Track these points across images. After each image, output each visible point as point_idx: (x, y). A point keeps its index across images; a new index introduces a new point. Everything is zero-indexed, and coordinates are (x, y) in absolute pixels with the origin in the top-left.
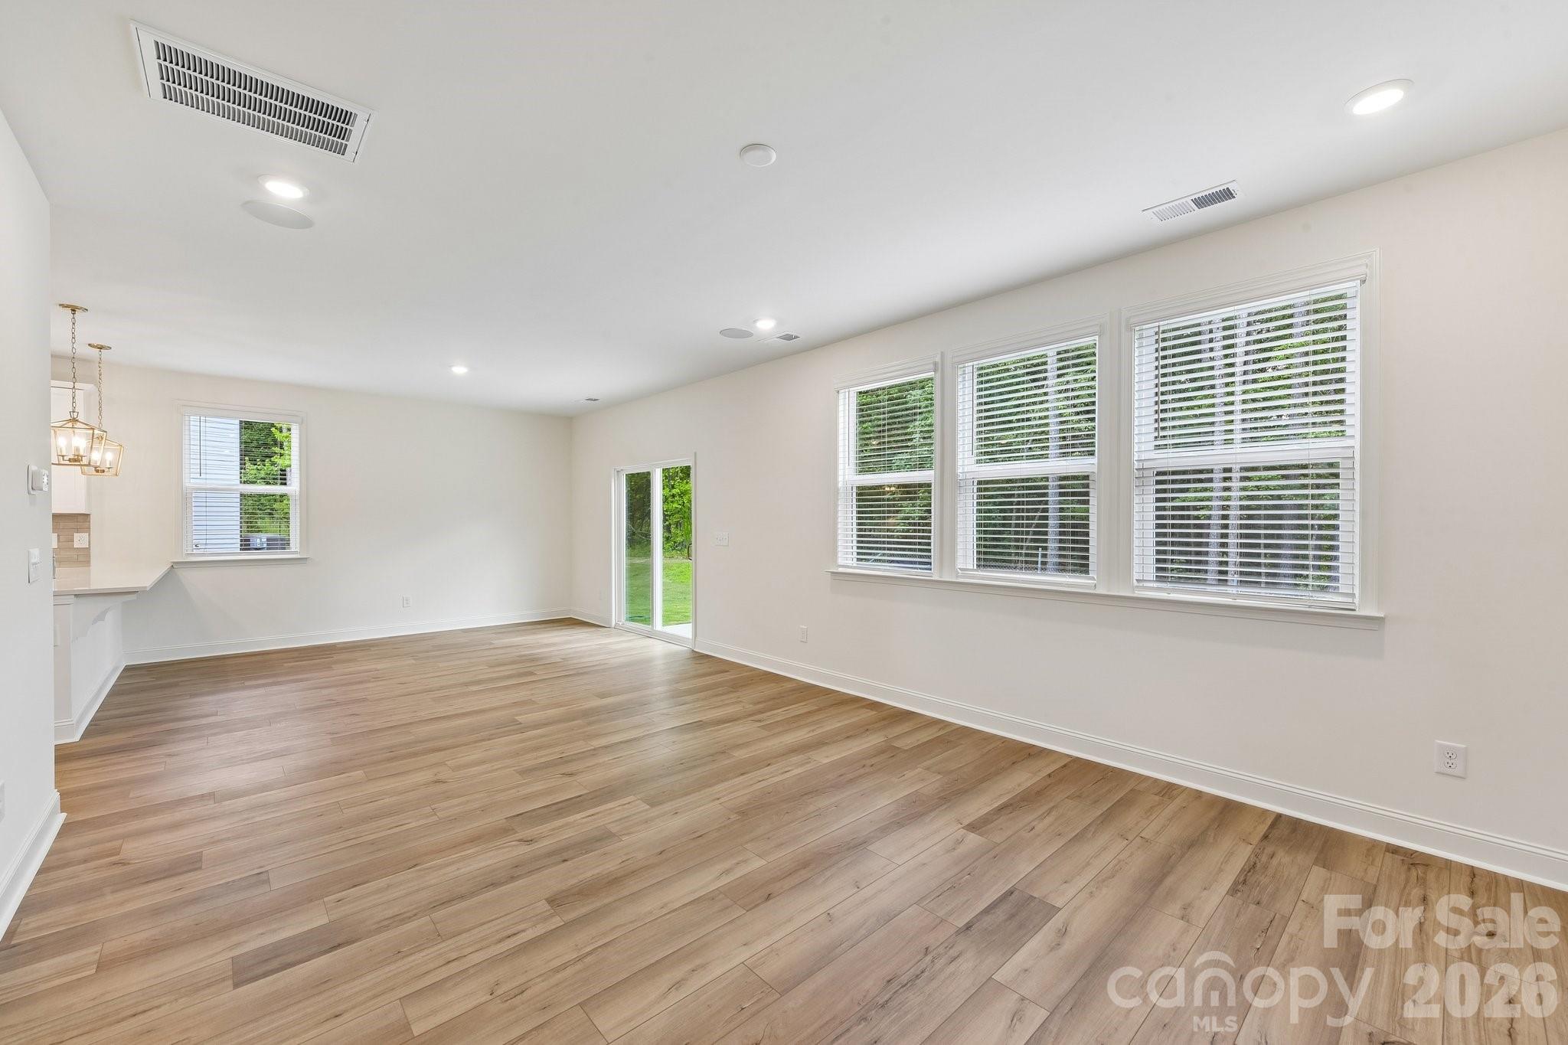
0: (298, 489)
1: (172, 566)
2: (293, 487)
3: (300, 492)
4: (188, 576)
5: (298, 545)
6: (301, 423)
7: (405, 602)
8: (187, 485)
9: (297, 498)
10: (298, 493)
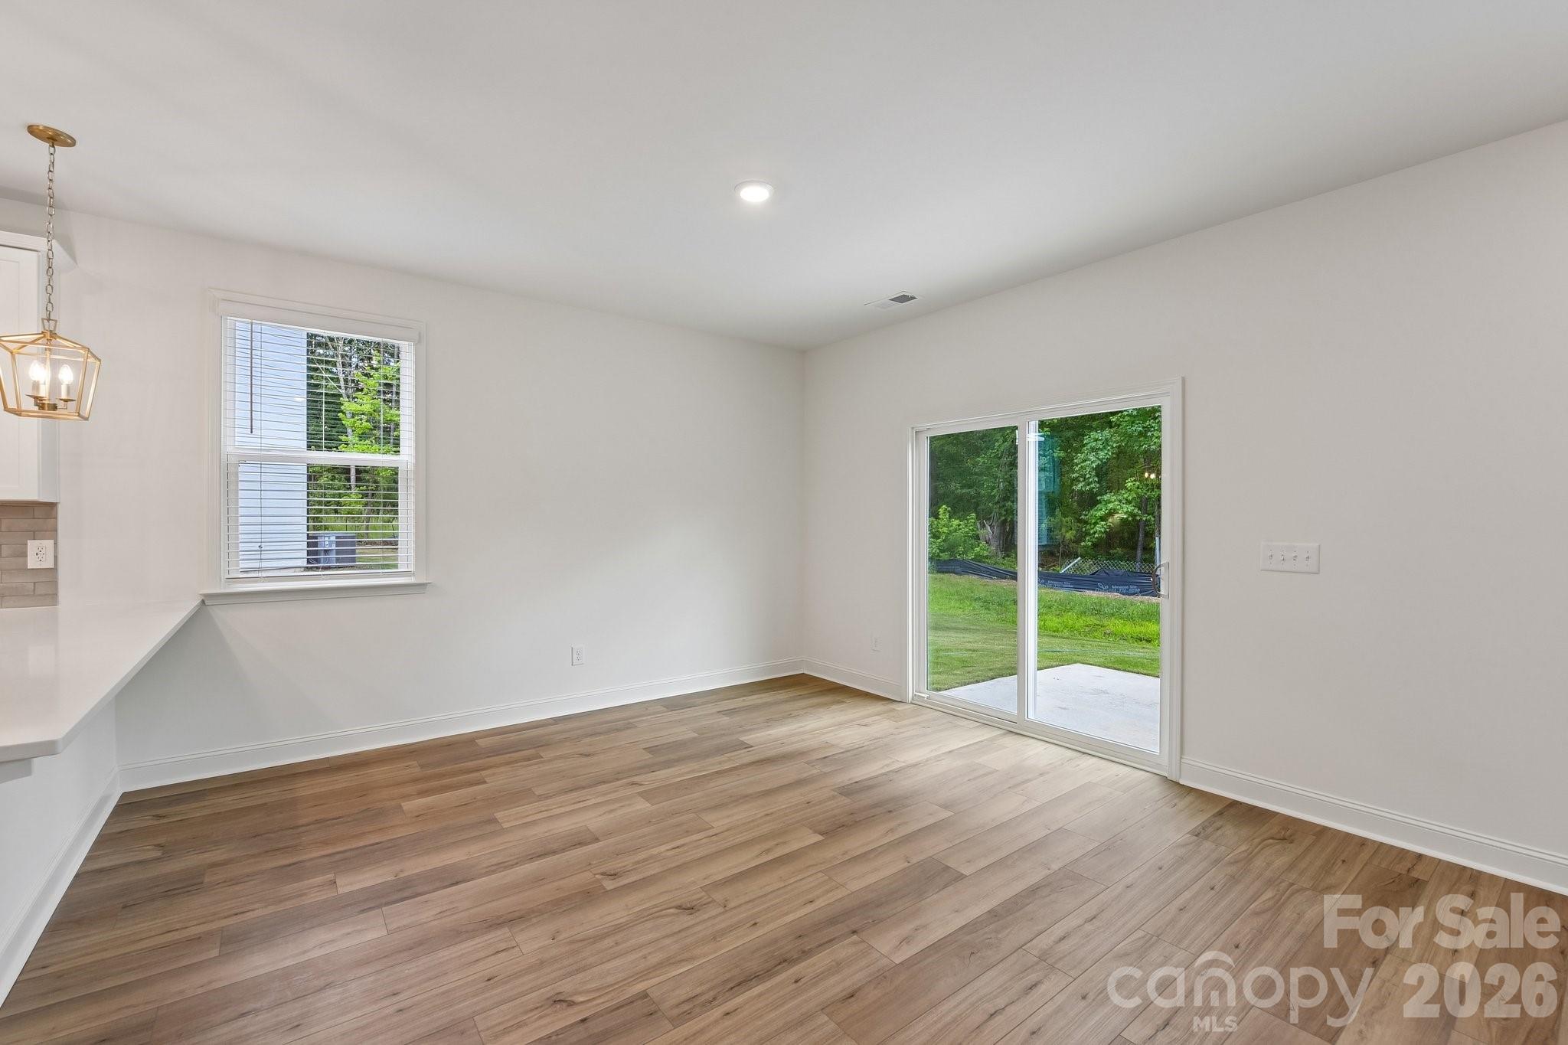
0: (412, 460)
1: (203, 602)
2: (405, 458)
3: (416, 464)
4: (227, 618)
5: (412, 561)
6: (418, 342)
7: (575, 656)
8: (230, 449)
9: (411, 475)
10: (411, 467)
